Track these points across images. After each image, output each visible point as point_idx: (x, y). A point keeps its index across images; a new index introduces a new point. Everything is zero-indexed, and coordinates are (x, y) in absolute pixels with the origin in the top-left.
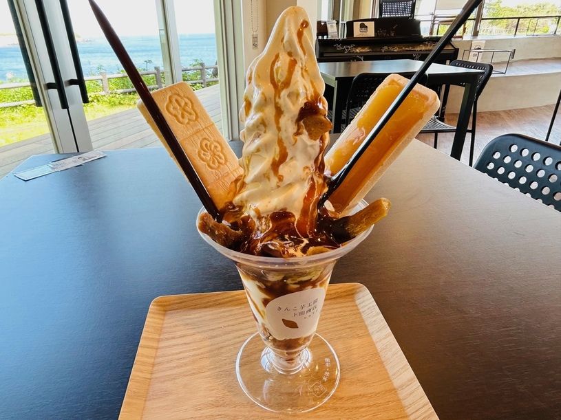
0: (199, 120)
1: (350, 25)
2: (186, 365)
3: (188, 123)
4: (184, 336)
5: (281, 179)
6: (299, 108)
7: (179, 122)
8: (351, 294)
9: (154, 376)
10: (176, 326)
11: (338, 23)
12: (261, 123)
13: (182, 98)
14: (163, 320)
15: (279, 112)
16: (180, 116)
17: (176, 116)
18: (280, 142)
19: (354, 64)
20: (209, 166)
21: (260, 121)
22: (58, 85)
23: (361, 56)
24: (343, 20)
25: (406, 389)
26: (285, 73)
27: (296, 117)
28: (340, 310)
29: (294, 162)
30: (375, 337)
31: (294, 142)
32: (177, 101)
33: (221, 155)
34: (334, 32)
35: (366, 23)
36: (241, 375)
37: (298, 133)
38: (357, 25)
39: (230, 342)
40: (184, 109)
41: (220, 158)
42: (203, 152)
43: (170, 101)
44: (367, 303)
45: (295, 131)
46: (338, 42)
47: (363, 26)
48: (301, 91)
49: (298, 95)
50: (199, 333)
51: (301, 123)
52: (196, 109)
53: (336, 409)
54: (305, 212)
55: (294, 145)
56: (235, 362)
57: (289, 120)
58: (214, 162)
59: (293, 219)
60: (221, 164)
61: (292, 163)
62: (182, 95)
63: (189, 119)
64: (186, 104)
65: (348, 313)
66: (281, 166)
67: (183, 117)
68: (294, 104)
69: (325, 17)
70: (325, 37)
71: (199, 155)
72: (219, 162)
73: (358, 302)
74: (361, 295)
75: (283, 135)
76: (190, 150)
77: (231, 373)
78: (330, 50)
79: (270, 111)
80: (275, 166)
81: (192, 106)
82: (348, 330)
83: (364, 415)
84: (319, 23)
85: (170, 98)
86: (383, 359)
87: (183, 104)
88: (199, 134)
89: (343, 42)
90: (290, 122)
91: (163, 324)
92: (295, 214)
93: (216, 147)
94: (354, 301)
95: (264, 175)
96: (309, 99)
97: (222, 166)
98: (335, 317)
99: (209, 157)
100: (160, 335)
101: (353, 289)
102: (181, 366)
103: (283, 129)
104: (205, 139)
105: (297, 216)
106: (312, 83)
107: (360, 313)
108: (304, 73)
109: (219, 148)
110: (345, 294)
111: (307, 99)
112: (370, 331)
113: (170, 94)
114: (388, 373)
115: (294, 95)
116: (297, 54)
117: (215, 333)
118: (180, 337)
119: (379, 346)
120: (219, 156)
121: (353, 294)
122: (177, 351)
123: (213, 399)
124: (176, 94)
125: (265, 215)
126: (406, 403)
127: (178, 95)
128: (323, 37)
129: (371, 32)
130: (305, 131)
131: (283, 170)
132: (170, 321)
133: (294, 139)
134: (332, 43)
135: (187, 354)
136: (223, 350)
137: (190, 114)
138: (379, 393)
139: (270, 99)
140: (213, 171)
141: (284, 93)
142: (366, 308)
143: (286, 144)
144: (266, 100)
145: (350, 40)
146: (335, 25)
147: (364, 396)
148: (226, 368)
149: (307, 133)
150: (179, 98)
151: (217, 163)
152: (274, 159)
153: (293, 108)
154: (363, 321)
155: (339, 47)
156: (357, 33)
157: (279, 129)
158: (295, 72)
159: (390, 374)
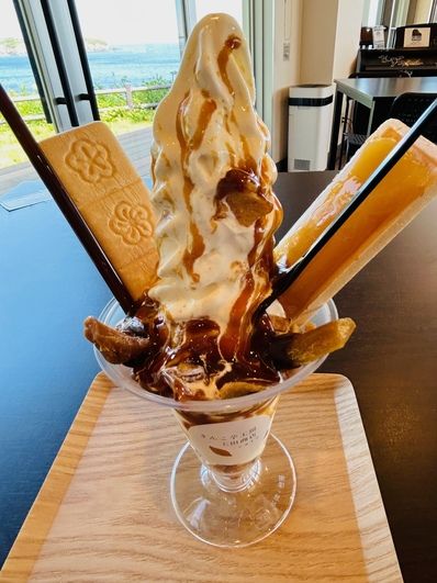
0: (117, 176)
1: (400, 32)
2: (117, 462)
3: (99, 181)
4: (124, 423)
5: (196, 279)
6: (217, 181)
7: (84, 179)
8: (330, 389)
9: (78, 471)
10: (118, 408)
11: (386, 31)
12: (165, 199)
13: (93, 145)
14: (105, 398)
15: (189, 184)
16: (87, 172)
17: (80, 172)
18: (194, 228)
19: (400, 81)
20: (126, 240)
21: (163, 196)
22: (67, 100)
23: (409, 71)
24: (393, 26)
25: (373, 535)
26: (195, 126)
27: (214, 193)
28: (312, 408)
29: (216, 256)
30: (348, 453)
31: (213, 229)
32: (84, 149)
33: (147, 224)
34: (380, 41)
35: (420, 30)
36: (175, 484)
37: (218, 216)
38: (408, 33)
39: (172, 438)
40: (94, 161)
41: (145, 228)
42: (117, 221)
43: (74, 150)
44: (348, 403)
45: (213, 212)
46: (384, 53)
47: (416, 34)
48: (222, 153)
49: (215, 160)
50: (141, 420)
51: (224, 201)
52: (113, 159)
53: (278, 549)
54: (234, 323)
55: (213, 233)
56: (172, 465)
57: (202, 197)
58: (133, 235)
59: (214, 332)
60: (146, 236)
61: (211, 258)
62: (94, 141)
63: (102, 176)
64: (99, 153)
65: (321, 414)
66: (197, 261)
67: (92, 172)
68: (210, 173)
69: (372, 22)
70: (370, 47)
71: (112, 225)
72: (142, 234)
73: (337, 399)
74: (341, 391)
75: (197, 219)
76: (97, 220)
77: (164, 480)
78: (373, 63)
79: (176, 182)
80: (189, 260)
81: (109, 156)
82: (317, 438)
83: (311, 563)
84: (363, 29)
85: (74, 144)
86: (352, 486)
87: (93, 154)
88: (113, 196)
89: (390, 54)
90: (204, 199)
91: (102, 404)
92: (220, 325)
93: (140, 213)
94: (333, 397)
95: (174, 271)
96: (236, 165)
97: (145, 240)
98: (304, 418)
99: (127, 227)
100: (97, 418)
101: (334, 383)
102: (111, 463)
103: (195, 209)
104: (123, 202)
105: (223, 329)
106: (243, 139)
107: (336, 416)
108: (231, 125)
109: (145, 214)
110: (323, 387)
111: (232, 165)
112: (345, 443)
113: (74, 140)
114: (353, 506)
115: (210, 160)
116: (216, 93)
117: (158, 423)
118: (118, 424)
119: (350, 466)
120: (142, 225)
121: (333, 388)
122: (112, 442)
123: (136, 512)
124: (84, 140)
125: (180, 322)
126: (368, 554)
127: (88, 141)
128: (367, 46)
129: (425, 40)
130: (230, 213)
131: (200, 266)
132: (112, 401)
133: (213, 224)
134: (377, 53)
135: (120, 447)
136: (162, 448)
137: (104, 167)
138: (336, 534)
139: (176, 162)
140: (132, 247)
141: (194, 156)
142: (345, 411)
143: (202, 232)
144: (168, 165)
145: (399, 51)
146: (382, 32)
147: (316, 535)
148: (160, 472)
149: (233, 215)
150: (88, 145)
151: (139, 237)
152: (186, 251)
153: (208, 180)
154: (338, 427)
155: (385, 60)
156: (408, 42)
157: (190, 209)
158: (212, 123)
159: (357, 508)
